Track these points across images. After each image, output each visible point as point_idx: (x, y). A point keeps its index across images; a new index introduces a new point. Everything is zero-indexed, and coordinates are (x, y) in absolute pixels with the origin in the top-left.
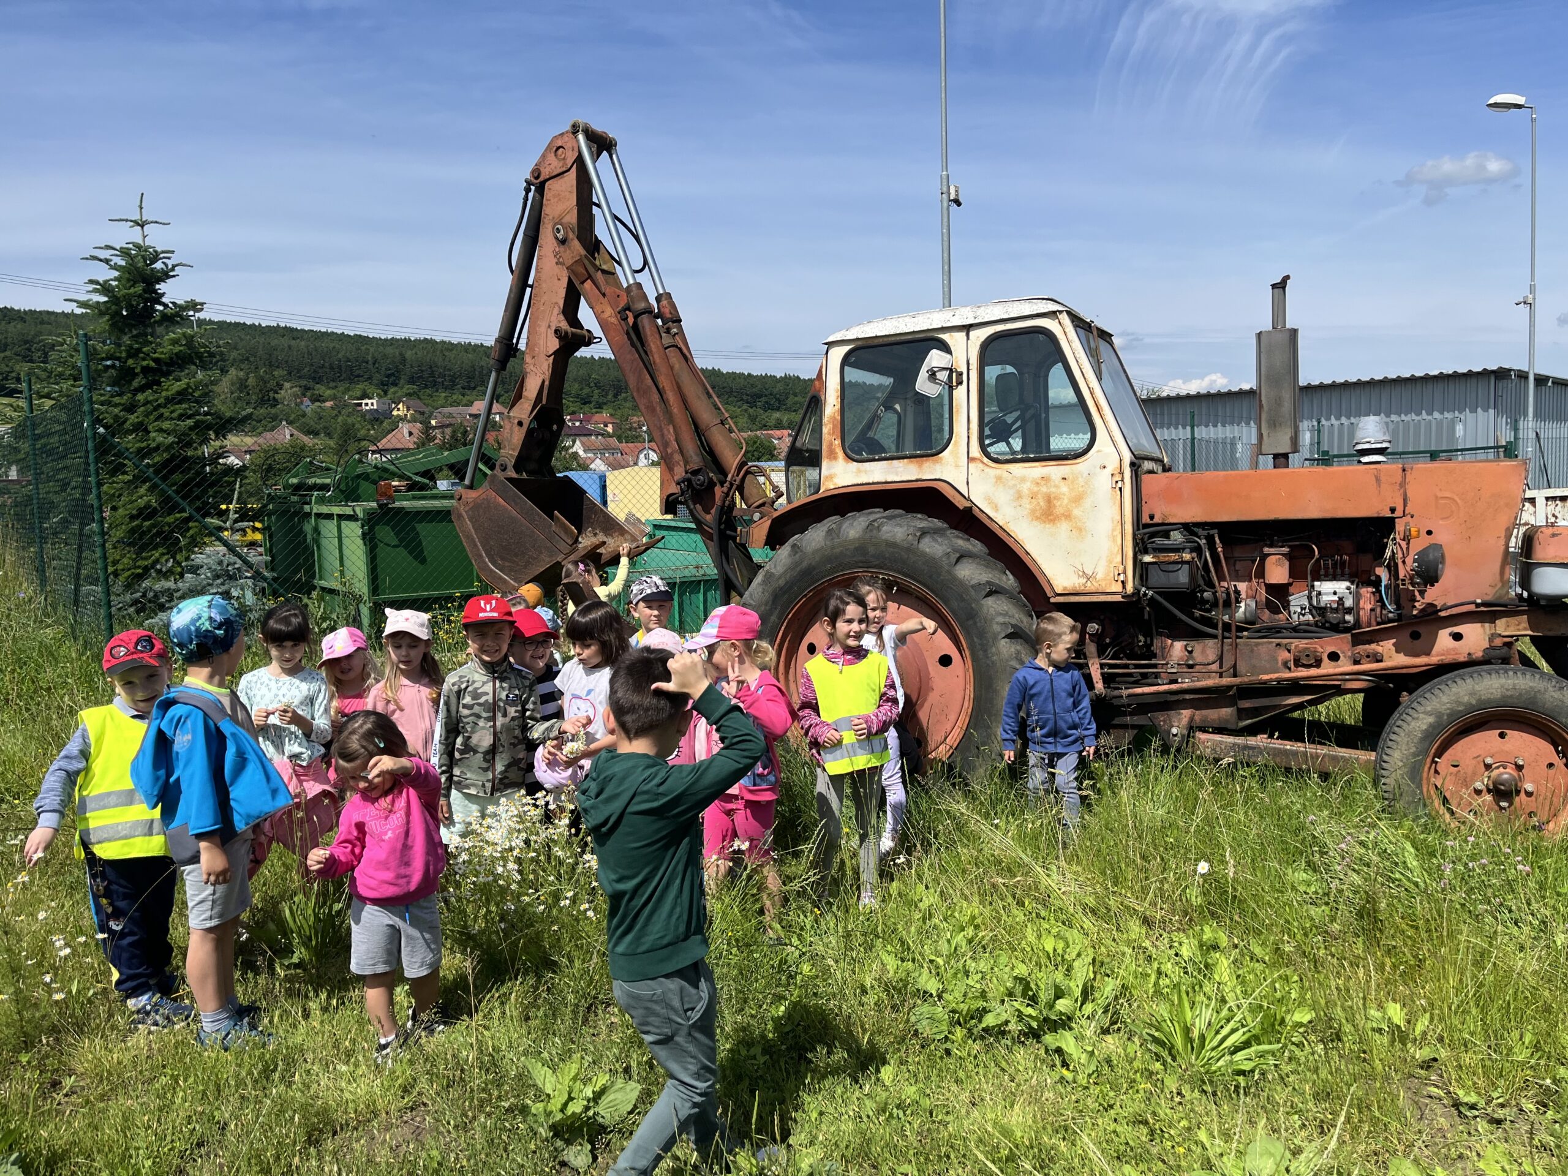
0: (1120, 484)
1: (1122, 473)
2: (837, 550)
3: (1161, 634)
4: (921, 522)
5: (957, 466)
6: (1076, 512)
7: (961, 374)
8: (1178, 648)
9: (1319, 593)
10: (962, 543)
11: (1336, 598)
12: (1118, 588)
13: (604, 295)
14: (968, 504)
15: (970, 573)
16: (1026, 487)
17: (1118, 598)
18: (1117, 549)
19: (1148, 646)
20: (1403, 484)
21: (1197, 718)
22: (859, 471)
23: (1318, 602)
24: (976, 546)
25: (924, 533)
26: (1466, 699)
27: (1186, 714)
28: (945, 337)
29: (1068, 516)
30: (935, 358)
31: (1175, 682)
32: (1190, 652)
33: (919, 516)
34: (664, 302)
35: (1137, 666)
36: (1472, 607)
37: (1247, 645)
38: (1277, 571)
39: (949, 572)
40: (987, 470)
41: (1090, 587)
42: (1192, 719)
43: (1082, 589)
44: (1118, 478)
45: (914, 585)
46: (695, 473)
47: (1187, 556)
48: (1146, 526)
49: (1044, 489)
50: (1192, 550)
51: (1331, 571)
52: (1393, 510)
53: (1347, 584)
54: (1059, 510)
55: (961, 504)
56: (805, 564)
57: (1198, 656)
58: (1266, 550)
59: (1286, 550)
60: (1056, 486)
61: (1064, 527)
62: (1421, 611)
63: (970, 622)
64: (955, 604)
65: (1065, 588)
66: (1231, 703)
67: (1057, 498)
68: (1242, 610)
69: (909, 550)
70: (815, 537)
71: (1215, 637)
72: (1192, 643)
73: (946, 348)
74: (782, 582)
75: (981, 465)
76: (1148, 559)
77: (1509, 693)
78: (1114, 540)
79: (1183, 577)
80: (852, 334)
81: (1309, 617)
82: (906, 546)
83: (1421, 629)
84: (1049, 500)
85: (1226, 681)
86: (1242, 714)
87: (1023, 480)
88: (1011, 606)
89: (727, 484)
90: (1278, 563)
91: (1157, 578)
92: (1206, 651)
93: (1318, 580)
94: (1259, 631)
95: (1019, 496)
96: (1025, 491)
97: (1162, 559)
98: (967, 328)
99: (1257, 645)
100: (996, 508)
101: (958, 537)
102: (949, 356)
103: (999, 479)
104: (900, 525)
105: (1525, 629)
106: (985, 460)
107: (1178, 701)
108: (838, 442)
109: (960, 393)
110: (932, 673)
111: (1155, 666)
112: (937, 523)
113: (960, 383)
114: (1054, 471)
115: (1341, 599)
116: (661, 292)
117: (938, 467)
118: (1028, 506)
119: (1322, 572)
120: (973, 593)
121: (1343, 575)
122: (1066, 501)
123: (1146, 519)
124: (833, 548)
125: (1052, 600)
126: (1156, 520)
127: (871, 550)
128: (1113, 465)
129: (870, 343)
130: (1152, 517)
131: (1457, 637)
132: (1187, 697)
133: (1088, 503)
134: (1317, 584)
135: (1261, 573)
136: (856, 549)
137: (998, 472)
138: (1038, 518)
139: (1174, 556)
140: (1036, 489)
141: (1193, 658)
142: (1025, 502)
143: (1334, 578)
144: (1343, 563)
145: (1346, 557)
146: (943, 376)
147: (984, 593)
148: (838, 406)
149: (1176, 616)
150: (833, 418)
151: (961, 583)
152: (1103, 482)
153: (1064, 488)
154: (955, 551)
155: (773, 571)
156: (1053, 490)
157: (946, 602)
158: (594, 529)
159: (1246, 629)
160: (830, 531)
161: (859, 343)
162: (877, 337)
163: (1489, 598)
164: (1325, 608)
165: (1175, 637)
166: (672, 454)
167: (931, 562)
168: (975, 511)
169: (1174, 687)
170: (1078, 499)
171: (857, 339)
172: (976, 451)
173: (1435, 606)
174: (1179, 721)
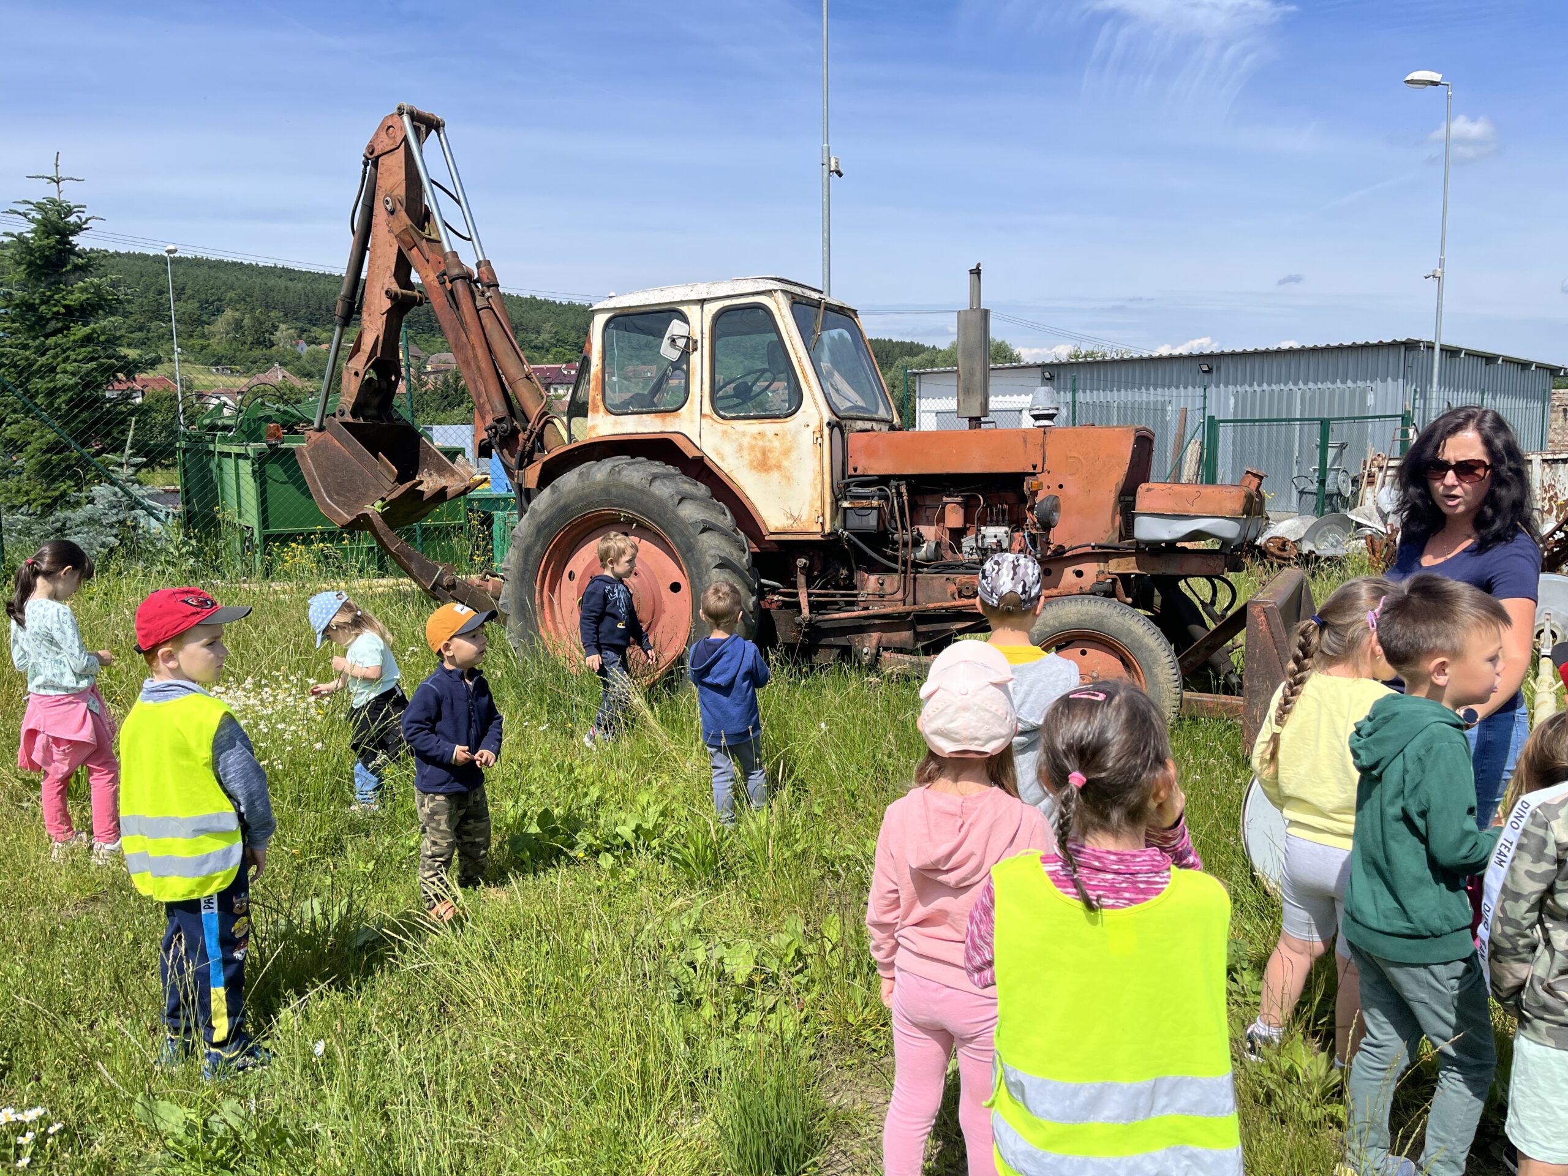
0: (819, 440)
1: (821, 431)
2: (587, 491)
3: (859, 569)
4: (658, 467)
5: (692, 421)
6: (785, 463)
7: (696, 342)
8: (872, 581)
9: (984, 537)
10: (687, 485)
11: (995, 541)
12: (817, 528)
13: (428, 261)
14: (698, 454)
15: (690, 512)
16: (746, 441)
17: (818, 537)
18: (817, 495)
19: (850, 577)
20: (1043, 446)
21: (884, 640)
22: (616, 423)
23: (983, 543)
24: (702, 489)
25: (655, 477)
26: (1051, 622)
27: (875, 636)
28: (684, 309)
29: (779, 467)
30: (676, 327)
31: (867, 608)
32: (882, 584)
33: (657, 463)
34: (483, 269)
35: (843, 595)
36: (1089, 550)
37: (924, 579)
38: (954, 518)
39: (673, 512)
40: (715, 425)
41: (797, 527)
42: (879, 641)
43: (789, 529)
44: (818, 435)
45: (648, 522)
46: (500, 421)
47: (875, 503)
48: (851, 476)
49: (760, 443)
50: (880, 498)
51: (995, 518)
52: (1034, 467)
53: (1006, 529)
54: (772, 462)
55: (691, 453)
56: (562, 502)
57: (888, 589)
58: (945, 499)
59: (959, 499)
60: (770, 441)
61: (775, 475)
62: (1054, 551)
63: (689, 554)
64: (678, 539)
65: (776, 528)
66: (912, 626)
67: (770, 451)
68: (924, 549)
69: (642, 491)
70: (569, 480)
71: (895, 571)
72: (883, 577)
73: (684, 319)
74: (543, 518)
75: (710, 421)
76: (846, 504)
77: (1083, 618)
78: (815, 489)
79: (872, 521)
80: (612, 304)
81: (975, 556)
82: (640, 487)
83: (1052, 567)
84: (764, 453)
85: (909, 608)
86: (918, 636)
87: (744, 435)
88: (723, 542)
89: (528, 432)
90: (953, 510)
91: (854, 522)
92: (892, 582)
93: (985, 525)
94: (937, 568)
95: (740, 449)
96: (746, 445)
97: (857, 505)
98: (702, 302)
99: (932, 579)
100: (723, 459)
101: (685, 482)
102: (686, 326)
103: (725, 433)
104: (638, 471)
105: (1133, 568)
106: (715, 416)
107: (870, 625)
108: (599, 397)
109: (695, 358)
110: (664, 598)
111: (855, 596)
112: (671, 469)
113: (695, 349)
114: (769, 427)
115: (999, 541)
116: (481, 259)
117: (677, 421)
118: (747, 457)
119: (988, 519)
120: (691, 529)
121: (1003, 521)
122: (777, 454)
123: (851, 472)
124: (584, 489)
125: (767, 538)
126: (859, 472)
127: (614, 491)
128: (815, 424)
129: (626, 312)
130: (855, 470)
131: (1079, 574)
132: (877, 621)
133: (794, 456)
134: (983, 528)
135: (941, 519)
136: (602, 490)
137: (725, 427)
138: (755, 468)
139: (865, 503)
140: (754, 443)
141: (883, 589)
142: (745, 453)
143: (997, 524)
144: (1004, 511)
145: (1006, 506)
146: (681, 343)
147: (699, 530)
148: (600, 366)
149: (866, 553)
150: (596, 376)
151: (683, 522)
152: (807, 438)
153: (776, 443)
154: (678, 493)
155: (536, 507)
156: (767, 444)
157: (672, 537)
158: (429, 470)
159: (927, 566)
160: (581, 474)
161: (618, 311)
162: (630, 307)
163: (1103, 542)
164: (986, 549)
165: (871, 571)
166: (484, 404)
167: (659, 502)
168: (706, 460)
169: (864, 613)
170: (787, 452)
171: (615, 308)
172: (707, 408)
173: (1063, 547)
174: (870, 642)
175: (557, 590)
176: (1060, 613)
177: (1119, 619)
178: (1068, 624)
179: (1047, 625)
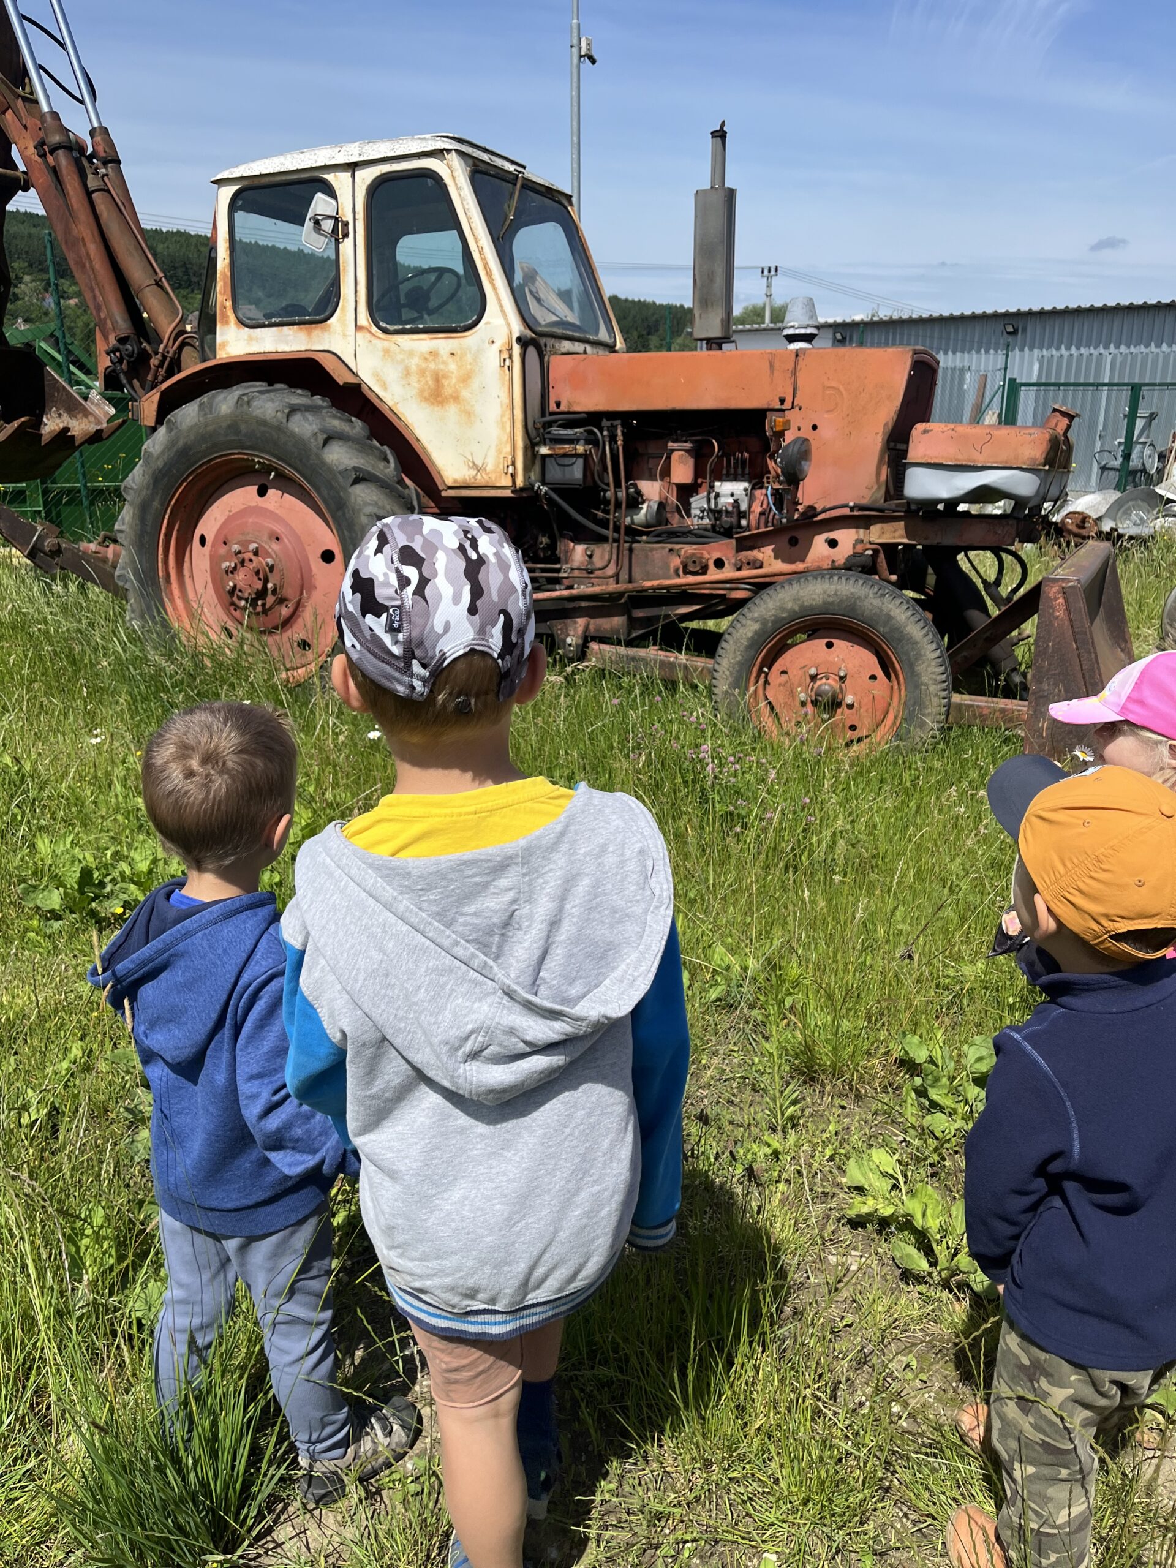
0: (508, 362)
1: (510, 349)
2: (210, 428)
3: (563, 536)
4: (299, 397)
5: (345, 335)
6: (465, 393)
7: (346, 224)
8: (579, 552)
9: (717, 495)
10: (336, 423)
11: (731, 500)
12: (506, 481)
13: (25, 127)
14: (352, 380)
15: (339, 456)
16: (414, 363)
17: (508, 493)
18: (505, 437)
19: (552, 546)
20: (794, 372)
21: (591, 627)
22: (250, 339)
23: (716, 504)
24: (357, 427)
25: (293, 410)
26: (790, 605)
27: (581, 622)
28: (330, 177)
29: (456, 398)
30: (320, 204)
31: (571, 587)
32: (590, 556)
33: (299, 391)
34: (98, 138)
35: (543, 570)
36: (846, 511)
37: (643, 550)
38: (682, 470)
39: (318, 456)
40: (375, 341)
41: (481, 479)
42: (587, 628)
43: (472, 482)
44: (505, 355)
45: (289, 470)
46: (122, 341)
47: (580, 449)
48: (552, 414)
49: (432, 366)
50: (587, 442)
51: (732, 471)
52: (782, 401)
53: (746, 485)
54: (448, 391)
55: (342, 377)
56: (181, 443)
57: (598, 562)
58: (671, 445)
59: (688, 445)
60: (444, 363)
61: (452, 410)
62: (802, 514)
63: (340, 513)
64: (325, 492)
65: (455, 481)
66: (626, 610)
67: (445, 376)
68: (643, 511)
69: (279, 429)
70: (188, 414)
71: (603, 539)
72: (593, 547)
73: (331, 192)
74: (160, 464)
75: (368, 335)
76: (544, 450)
78: (503, 428)
79: (577, 472)
80: (237, 173)
81: (706, 521)
82: (276, 424)
83: (799, 534)
84: (438, 379)
85: (621, 587)
86: (632, 623)
87: (411, 353)
88: (382, 497)
89: (159, 356)
90: (681, 460)
91: (555, 473)
92: (602, 553)
93: (720, 480)
94: (659, 535)
95: (407, 373)
96: (414, 368)
97: (558, 452)
98: (352, 167)
99: (652, 550)
100: (385, 387)
101: (335, 417)
102: (334, 202)
103: (387, 352)
104: (272, 400)
105: (902, 537)
106: (374, 329)
107: (574, 609)
108: (229, 304)
109: (346, 246)
110: (315, 570)
111: (558, 571)
112: (317, 399)
113: (346, 235)
114: (442, 344)
115: (736, 501)
116: (96, 125)
117: (326, 335)
118: (416, 385)
119: (724, 472)
120: (341, 479)
121: (743, 475)
122: (454, 381)
123: (553, 407)
124: (206, 426)
125: (444, 494)
126: (563, 408)
127: (243, 427)
128: (501, 342)
129: (256, 182)
130: (558, 404)
131: (833, 543)
132: (584, 604)
133: (475, 383)
134: (717, 484)
135: (666, 473)
136: (229, 427)
137: (386, 344)
138: (426, 399)
139: (567, 448)
140: (424, 365)
141: (590, 562)
142: (414, 379)
143: (735, 478)
144: (744, 461)
145: (746, 455)
146: (328, 225)
147: (351, 480)
148: (227, 261)
149: (569, 516)
150: (224, 273)
151: (330, 469)
152: (492, 359)
153: (452, 367)
154: (322, 431)
155: (151, 450)
156: (442, 367)
157: (318, 490)
158: (58, 409)
159: (647, 534)
160: (201, 405)
161: (246, 183)
162: (261, 175)
163: (864, 502)
164: (720, 512)
165: (577, 540)
166: (105, 319)
167: (301, 444)
168: (364, 388)
169: (566, 593)
170: (466, 379)
171: (242, 178)
172: (364, 319)
173: (815, 509)
174: (575, 629)
175: (187, 558)
176: (802, 593)
177: (876, 602)
178: (811, 607)
179: (783, 609)
